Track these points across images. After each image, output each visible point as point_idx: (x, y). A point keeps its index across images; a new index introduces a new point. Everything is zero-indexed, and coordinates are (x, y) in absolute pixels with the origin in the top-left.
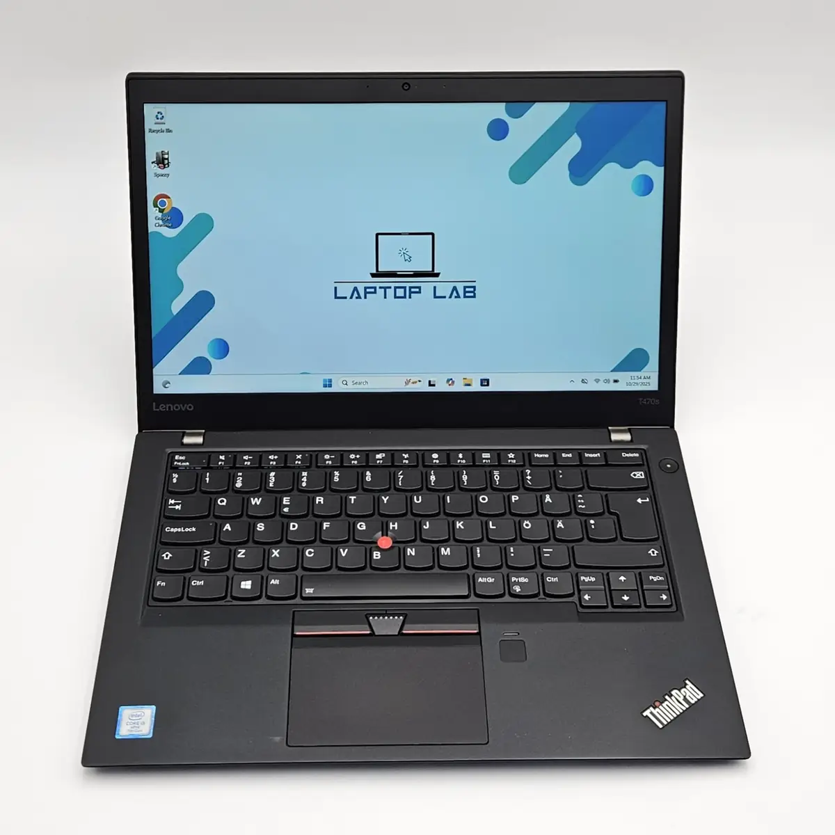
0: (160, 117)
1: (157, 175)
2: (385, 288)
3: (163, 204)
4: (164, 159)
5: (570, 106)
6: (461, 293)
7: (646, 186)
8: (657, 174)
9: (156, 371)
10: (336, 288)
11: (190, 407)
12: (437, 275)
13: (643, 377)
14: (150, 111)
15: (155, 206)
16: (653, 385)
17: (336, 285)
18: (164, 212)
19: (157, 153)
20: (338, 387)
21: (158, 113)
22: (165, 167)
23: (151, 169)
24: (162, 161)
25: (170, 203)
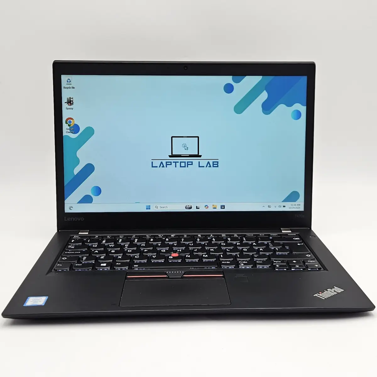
0: (69, 81)
1: (67, 109)
2: (176, 162)
3: (70, 122)
4: (71, 101)
5: (262, 78)
6: (212, 165)
7: (298, 115)
8: (303, 109)
9: (66, 201)
10: (152, 162)
11: (82, 219)
12: (200, 156)
13: (297, 205)
14: (64, 78)
15: (66, 123)
16: (302, 209)
17: (152, 161)
18: (71, 126)
19: (67, 98)
20: (153, 210)
21: (68, 79)
22: (71, 105)
23: (65, 106)
24: (70, 102)
25: (74, 122)
